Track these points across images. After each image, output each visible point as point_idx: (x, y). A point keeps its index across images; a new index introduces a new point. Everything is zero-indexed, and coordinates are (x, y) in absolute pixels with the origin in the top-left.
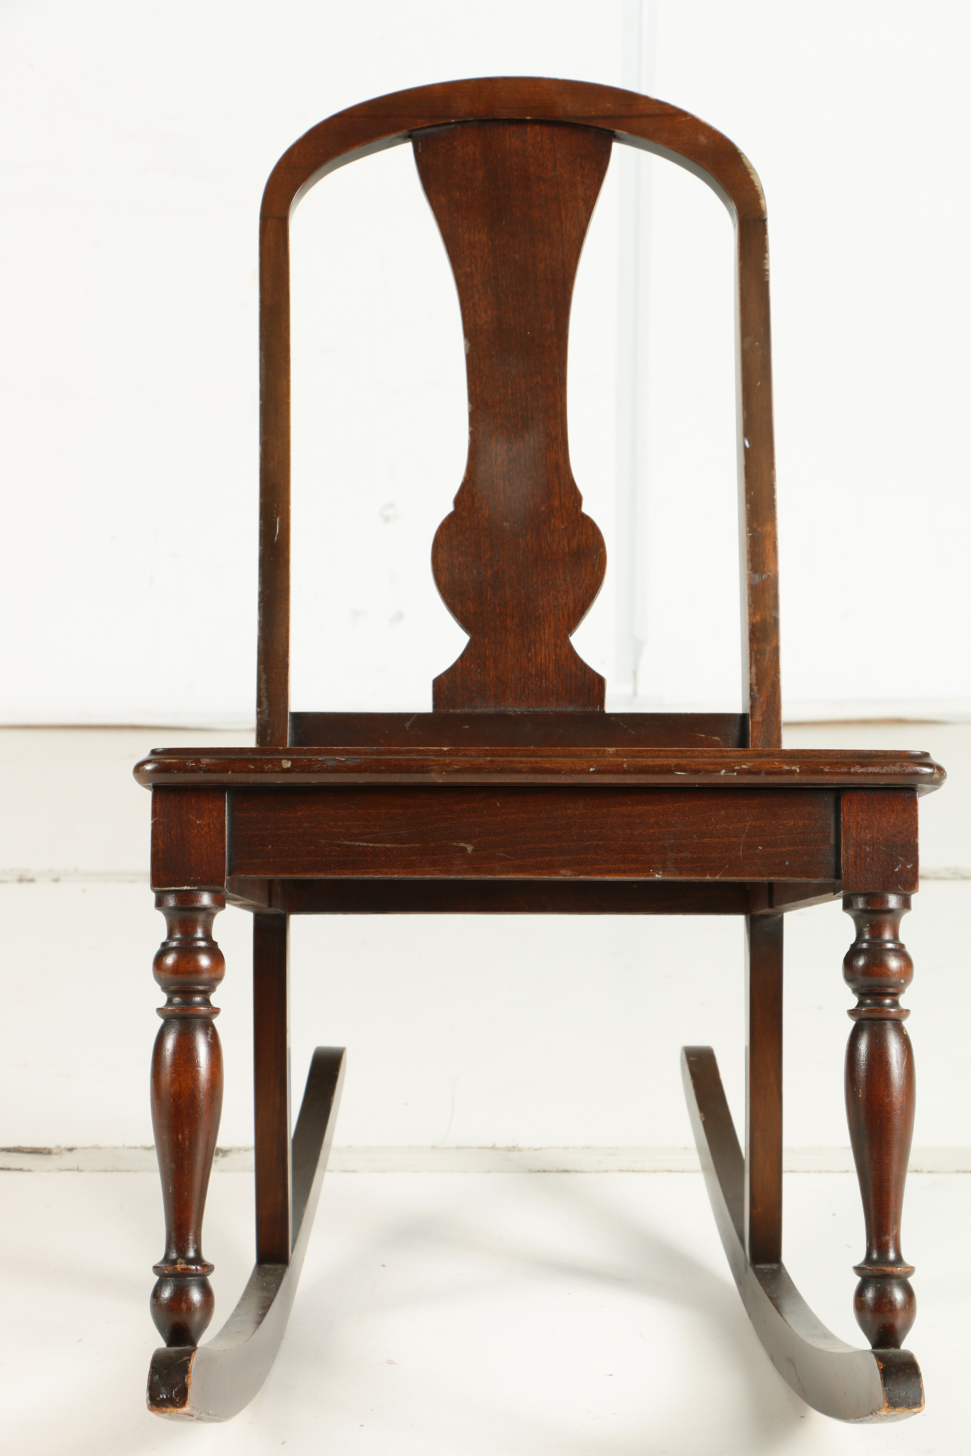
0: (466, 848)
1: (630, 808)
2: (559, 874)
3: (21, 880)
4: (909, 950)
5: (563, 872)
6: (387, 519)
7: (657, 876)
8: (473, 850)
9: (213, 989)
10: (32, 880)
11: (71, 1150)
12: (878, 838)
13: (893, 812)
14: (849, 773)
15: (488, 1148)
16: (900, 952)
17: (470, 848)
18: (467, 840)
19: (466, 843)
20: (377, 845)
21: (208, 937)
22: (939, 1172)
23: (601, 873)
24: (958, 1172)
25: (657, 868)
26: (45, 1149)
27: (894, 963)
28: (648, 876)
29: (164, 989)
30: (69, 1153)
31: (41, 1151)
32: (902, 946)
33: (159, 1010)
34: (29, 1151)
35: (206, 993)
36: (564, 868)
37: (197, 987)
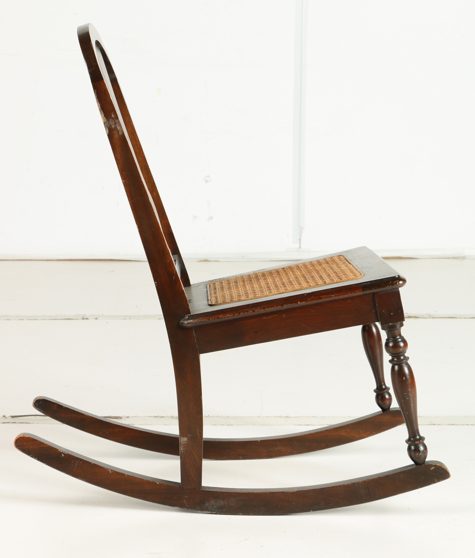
3: (83, 319)
6: (207, 182)
10: (87, 319)
11: (128, 417)
15: (279, 417)
22: (442, 425)
24: (449, 425)
26: (119, 417)
30: (127, 418)
31: (118, 418)
34: (114, 417)
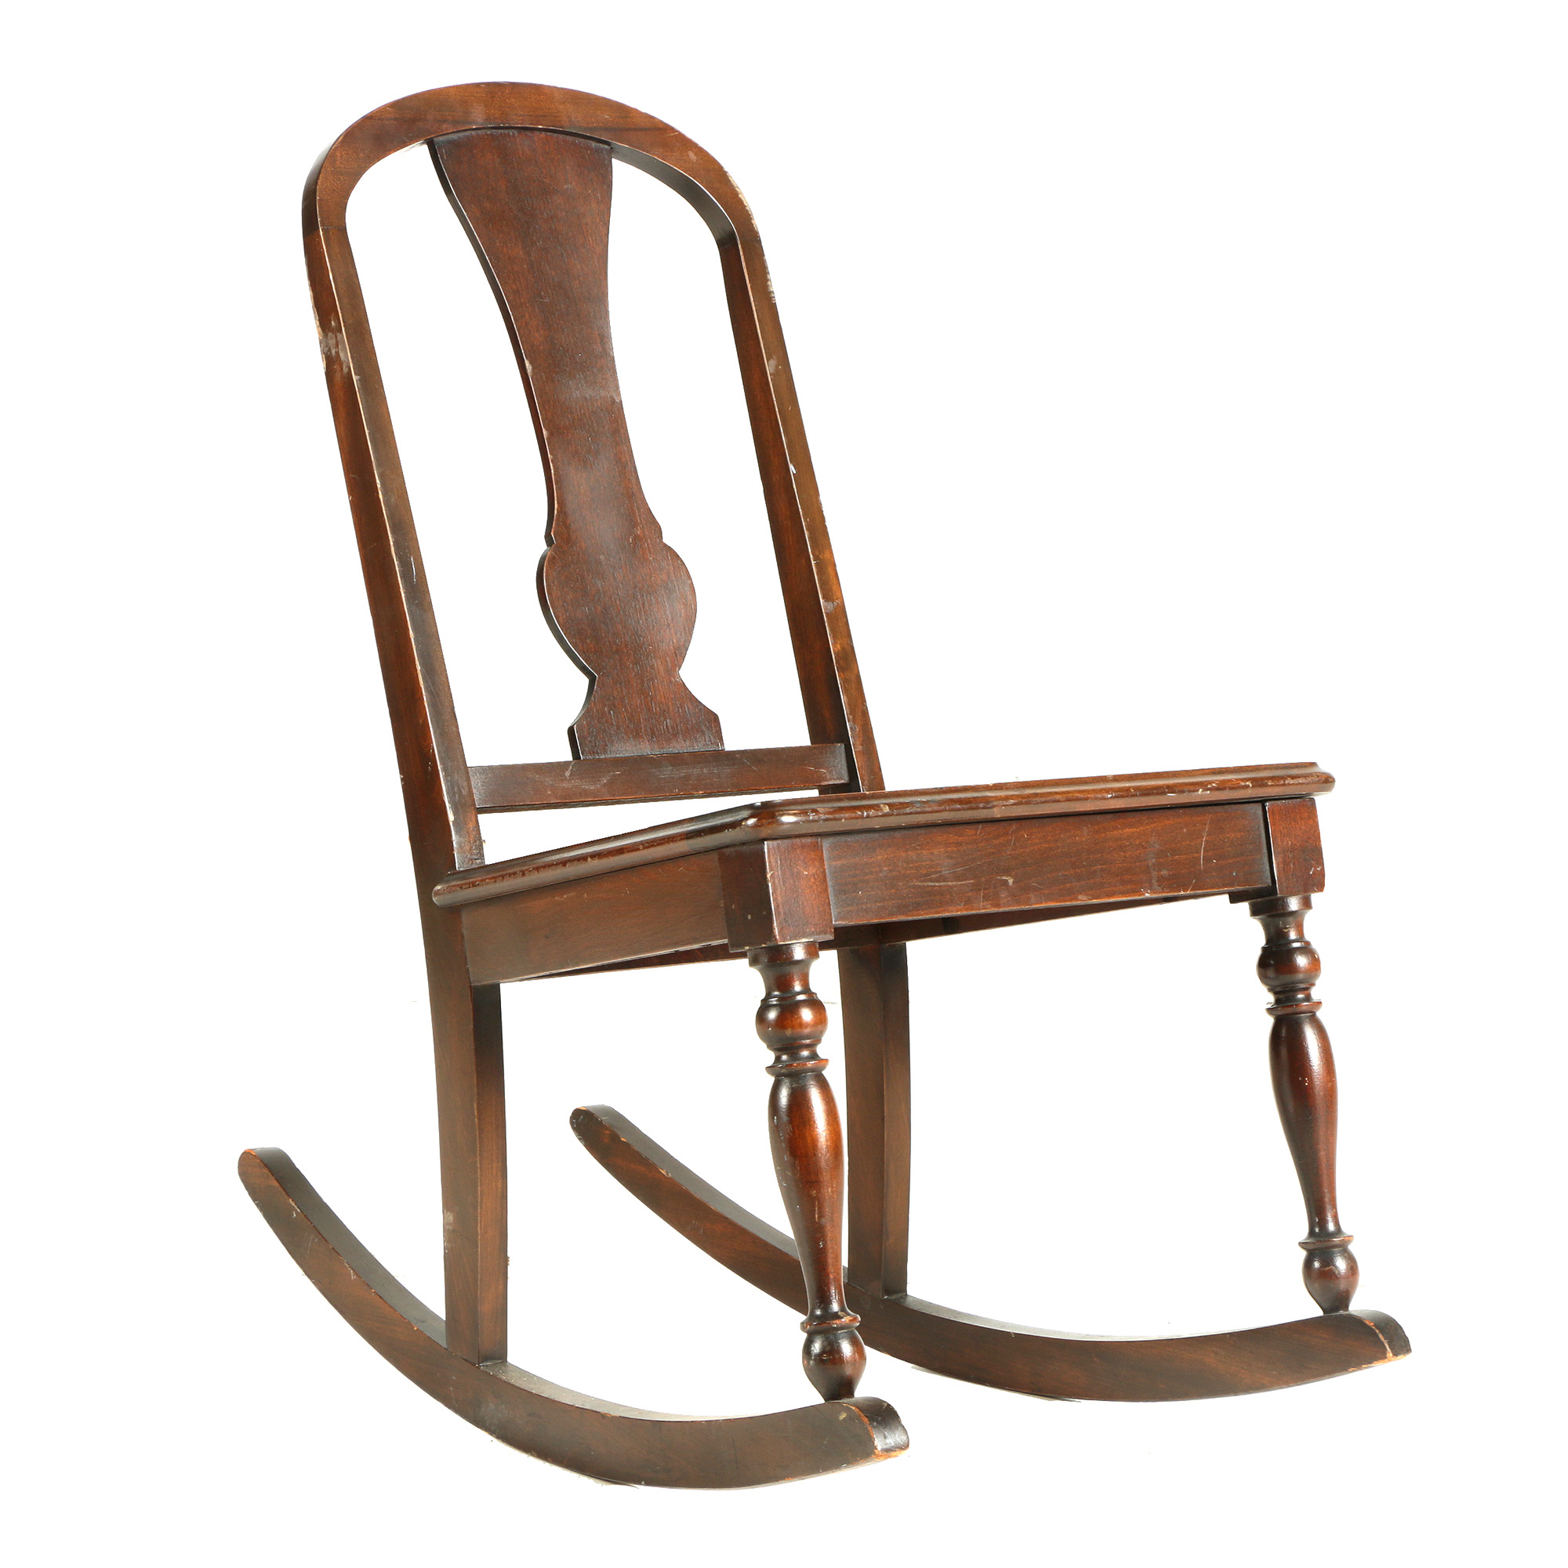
0: (1007, 880)
1: (1120, 832)
2: (1077, 900)
4: (1314, 945)
5: (1080, 897)
7: (1147, 895)
8: (1014, 882)
9: (819, 1041)
12: (1296, 845)
13: (1302, 819)
14: (1284, 785)
16: (1307, 949)
17: (1011, 881)
18: (1007, 872)
19: (1007, 876)
20: (941, 884)
21: (806, 990)
23: (1109, 896)
25: (1146, 887)
27: (1302, 961)
28: (1140, 895)
29: (770, 1047)
32: (1308, 943)
33: (768, 1068)
35: (811, 1047)
36: (1081, 894)
37: (803, 1041)
